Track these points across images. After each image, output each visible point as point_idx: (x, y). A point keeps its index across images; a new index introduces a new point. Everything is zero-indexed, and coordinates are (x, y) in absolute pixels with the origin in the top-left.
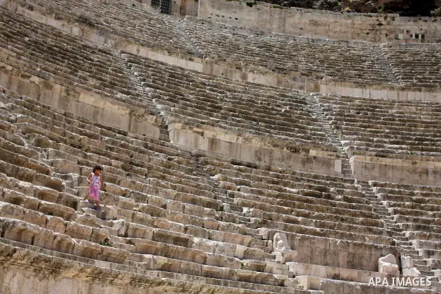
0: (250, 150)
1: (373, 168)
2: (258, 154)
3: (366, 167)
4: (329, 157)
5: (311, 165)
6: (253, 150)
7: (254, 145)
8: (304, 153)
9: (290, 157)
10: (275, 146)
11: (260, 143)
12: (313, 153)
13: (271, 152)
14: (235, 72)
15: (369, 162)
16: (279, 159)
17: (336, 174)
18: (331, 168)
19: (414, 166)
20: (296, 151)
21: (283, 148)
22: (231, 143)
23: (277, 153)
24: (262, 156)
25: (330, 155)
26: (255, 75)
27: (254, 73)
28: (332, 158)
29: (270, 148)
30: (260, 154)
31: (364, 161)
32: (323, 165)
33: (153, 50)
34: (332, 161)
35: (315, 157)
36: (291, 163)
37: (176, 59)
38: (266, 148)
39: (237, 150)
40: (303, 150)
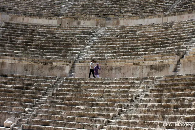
0: (22, 66)
1: (85, 69)
2: (26, 67)
3: (81, 69)
4: (63, 65)
5: (53, 70)
6: (23, 66)
7: (24, 63)
8: (50, 65)
9: (43, 67)
10: (35, 62)
11: (27, 62)
12: (54, 64)
13: (33, 66)
14: (74, 21)
15: (83, 66)
16: (37, 69)
17: (66, 74)
18: (63, 71)
19: (106, 65)
20: (46, 64)
21: (39, 63)
22: (12, 63)
23: (36, 66)
24: (28, 68)
25: (64, 64)
26: (85, 21)
27: (84, 20)
28: (64, 65)
29: (32, 64)
30: (27, 67)
31: (81, 66)
32: (59, 70)
33: (31, 18)
34: (64, 67)
35: (56, 66)
36: (43, 70)
37: (43, 20)
38: (30, 64)
39: (15, 67)
40: (49, 63)
